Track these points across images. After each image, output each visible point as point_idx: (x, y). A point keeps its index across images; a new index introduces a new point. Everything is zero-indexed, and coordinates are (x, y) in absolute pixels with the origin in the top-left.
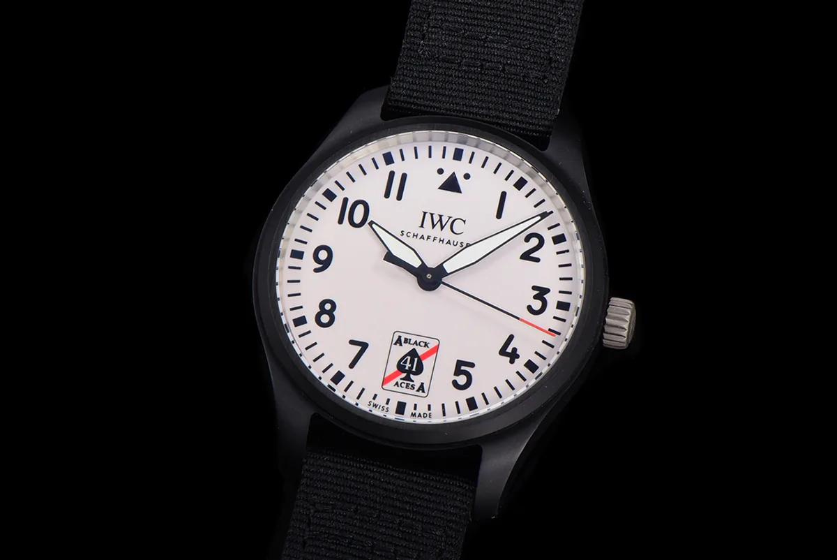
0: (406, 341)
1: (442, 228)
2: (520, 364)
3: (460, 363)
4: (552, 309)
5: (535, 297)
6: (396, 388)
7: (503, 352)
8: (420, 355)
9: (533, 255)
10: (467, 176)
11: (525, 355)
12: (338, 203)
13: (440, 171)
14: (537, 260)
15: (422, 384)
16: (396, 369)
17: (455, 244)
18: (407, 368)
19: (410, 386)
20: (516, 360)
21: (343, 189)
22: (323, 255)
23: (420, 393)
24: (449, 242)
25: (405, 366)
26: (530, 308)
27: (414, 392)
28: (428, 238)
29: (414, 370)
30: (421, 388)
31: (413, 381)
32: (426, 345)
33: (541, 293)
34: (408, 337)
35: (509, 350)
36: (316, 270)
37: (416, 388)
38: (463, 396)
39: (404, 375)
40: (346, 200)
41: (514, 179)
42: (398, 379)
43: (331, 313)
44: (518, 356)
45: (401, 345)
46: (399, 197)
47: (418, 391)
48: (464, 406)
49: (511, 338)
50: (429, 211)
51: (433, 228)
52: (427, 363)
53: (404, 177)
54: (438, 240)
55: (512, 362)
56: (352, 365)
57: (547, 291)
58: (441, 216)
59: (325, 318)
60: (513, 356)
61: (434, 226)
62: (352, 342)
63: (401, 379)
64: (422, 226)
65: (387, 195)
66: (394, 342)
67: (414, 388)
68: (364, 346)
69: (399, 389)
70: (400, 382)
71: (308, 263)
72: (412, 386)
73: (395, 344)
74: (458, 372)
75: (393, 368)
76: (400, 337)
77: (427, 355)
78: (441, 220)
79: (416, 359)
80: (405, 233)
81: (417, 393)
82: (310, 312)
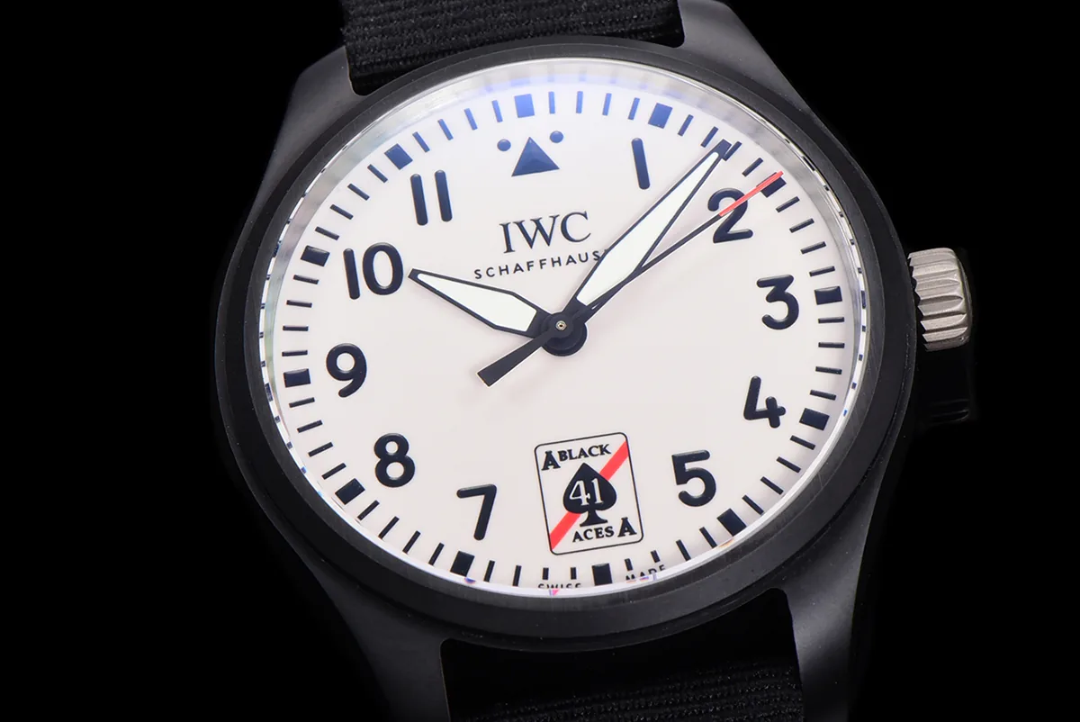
0: (563, 455)
1: (548, 240)
2: (791, 423)
3: (679, 461)
4: (810, 310)
5: (771, 298)
6: (579, 545)
7: (751, 413)
8: (599, 472)
9: (736, 228)
10: (557, 138)
11: (795, 403)
12: (336, 265)
13: (504, 146)
14: (747, 234)
15: (625, 521)
16: (565, 512)
17: (584, 258)
18: (585, 503)
19: (604, 533)
20: (781, 417)
21: (336, 237)
22: (345, 363)
23: (628, 537)
24: (571, 260)
25: (580, 501)
26: (769, 321)
27: (615, 539)
28: (529, 265)
29: (599, 501)
30: (626, 527)
31: (606, 521)
32: (603, 450)
33: (778, 288)
34: (564, 447)
35: (761, 405)
36: (344, 393)
37: (617, 530)
38: (709, 516)
39: (584, 517)
40: (349, 256)
41: (646, 111)
42: (576, 527)
43: (402, 457)
44: (782, 411)
45: (556, 466)
46: (446, 215)
47: (622, 534)
48: (717, 530)
49: (755, 384)
50: (511, 218)
51: (531, 245)
52: (619, 481)
53: (441, 179)
54: (549, 262)
55: (775, 423)
56: (480, 533)
57: (789, 280)
58: (537, 222)
59: (395, 470)
60: (774, 414)
61: (531, 242)
62: (463, 494)
63: (582, 525)
64: (509, 249)
65: (422, 218)
66: (541, 466)
67: (612, 533)
68: (489, 493)
69: (585, 544)
70: (581, 531)
71: (324, 386)
72: (607, 530)
73: (546, 468)
74: (682, 476)
75: (558, 512)
76: (549, 454)
77: (613, 466)
78: (539, 228)
79: (595, 482)
80: (483, 272)
81: (622, 540)
82: (363, 467)
